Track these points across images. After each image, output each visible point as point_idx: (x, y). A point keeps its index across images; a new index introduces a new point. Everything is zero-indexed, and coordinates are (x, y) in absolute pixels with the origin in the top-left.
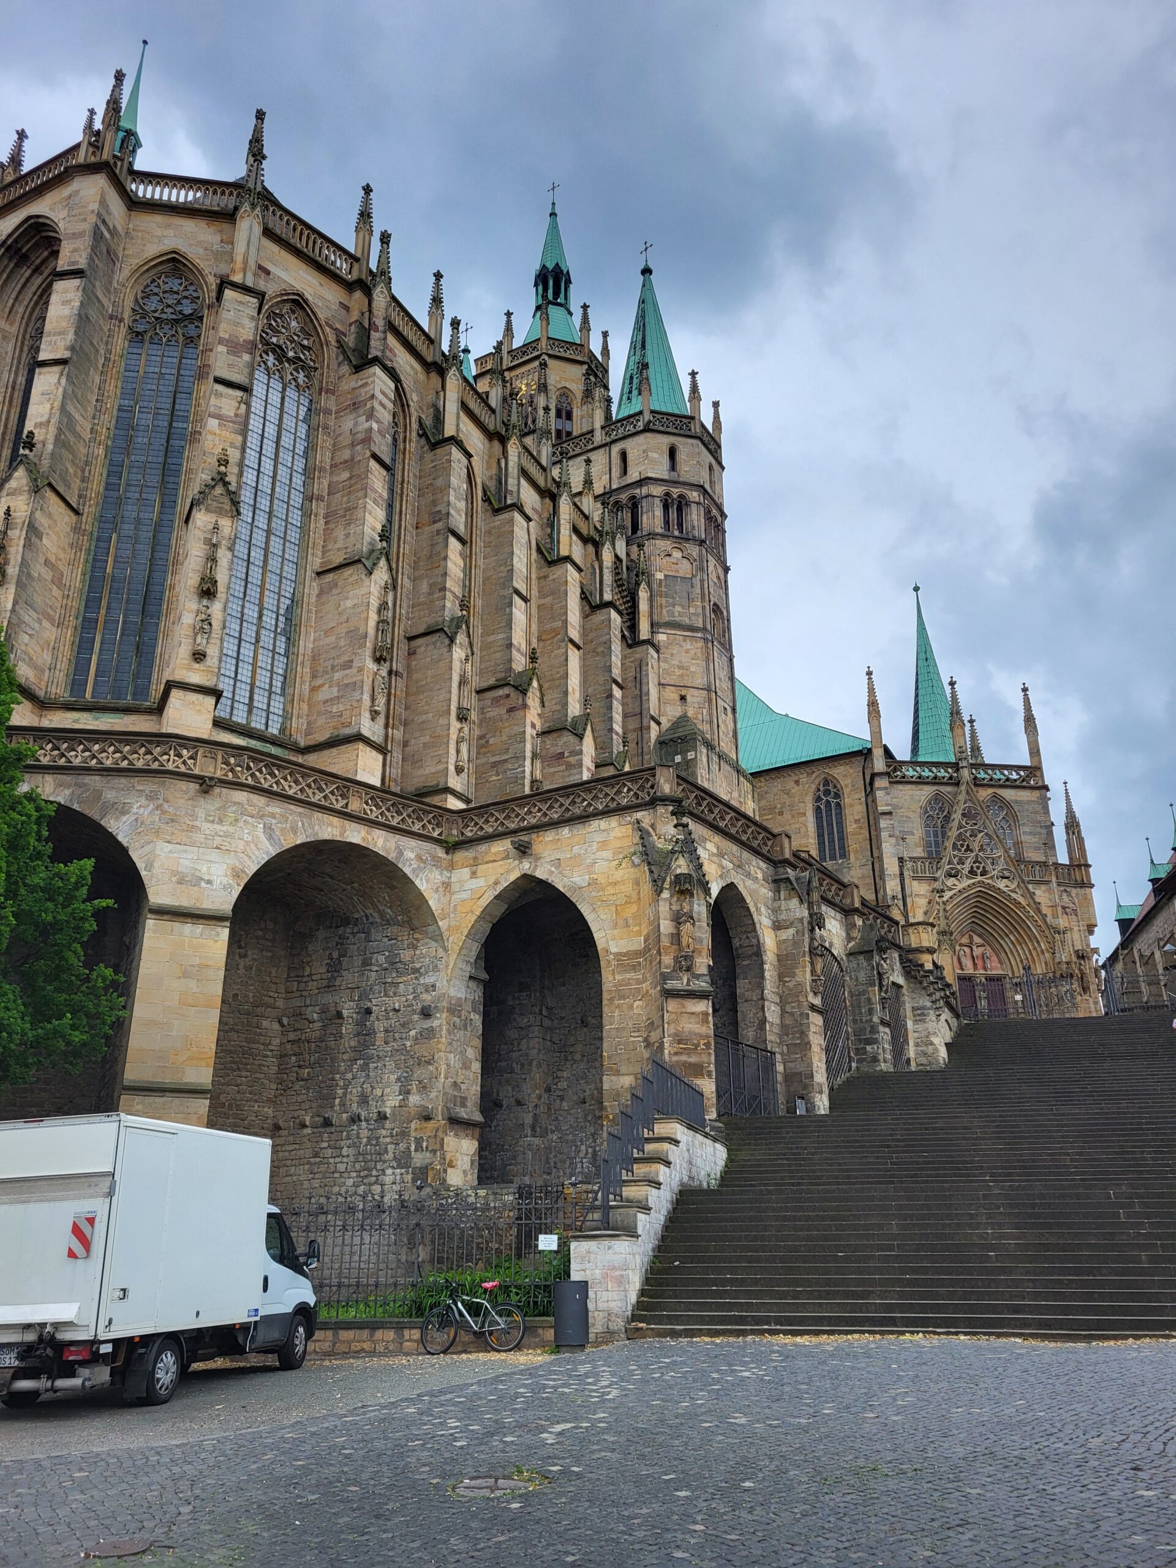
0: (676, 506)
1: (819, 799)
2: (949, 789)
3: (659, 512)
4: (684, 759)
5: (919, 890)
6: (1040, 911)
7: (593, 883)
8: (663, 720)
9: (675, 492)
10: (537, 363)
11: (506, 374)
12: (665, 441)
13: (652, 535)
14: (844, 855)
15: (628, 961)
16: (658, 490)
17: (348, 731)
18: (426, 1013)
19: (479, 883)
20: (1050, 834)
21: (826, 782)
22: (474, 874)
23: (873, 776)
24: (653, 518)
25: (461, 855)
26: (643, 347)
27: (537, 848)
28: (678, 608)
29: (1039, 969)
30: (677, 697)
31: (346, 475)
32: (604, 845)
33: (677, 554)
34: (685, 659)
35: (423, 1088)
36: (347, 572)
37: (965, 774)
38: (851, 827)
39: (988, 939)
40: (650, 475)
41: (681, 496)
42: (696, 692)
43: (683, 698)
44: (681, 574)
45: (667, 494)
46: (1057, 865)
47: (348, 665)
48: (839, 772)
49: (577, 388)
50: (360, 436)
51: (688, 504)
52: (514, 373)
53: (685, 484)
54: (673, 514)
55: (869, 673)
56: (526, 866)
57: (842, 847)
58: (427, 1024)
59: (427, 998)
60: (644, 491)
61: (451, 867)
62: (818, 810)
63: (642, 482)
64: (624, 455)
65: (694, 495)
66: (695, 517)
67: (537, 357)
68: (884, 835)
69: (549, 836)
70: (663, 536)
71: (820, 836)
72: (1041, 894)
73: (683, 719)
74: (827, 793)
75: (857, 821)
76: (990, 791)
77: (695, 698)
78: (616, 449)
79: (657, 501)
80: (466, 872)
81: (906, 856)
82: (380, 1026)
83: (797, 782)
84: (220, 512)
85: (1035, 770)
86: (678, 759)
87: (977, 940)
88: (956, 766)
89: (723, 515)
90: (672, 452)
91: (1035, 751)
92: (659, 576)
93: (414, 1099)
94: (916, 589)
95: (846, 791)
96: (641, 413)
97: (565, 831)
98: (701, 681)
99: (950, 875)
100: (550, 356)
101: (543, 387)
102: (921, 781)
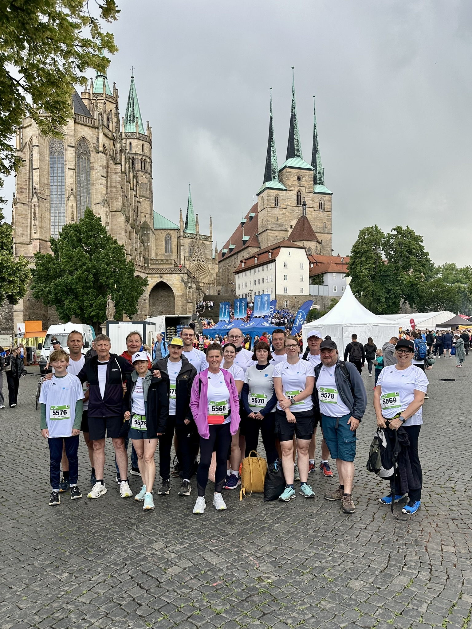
0: (144, 162)
1: (166, 238)
2: (194, 240)
3: (140, 164)
4: (146, 233)
6: (208, 269)
7: (173, 284)
8: (142, 221)
9: (144, 158)
10: (102, 101)
11: (92, 100)
13: (139, 171)
14: (171, 252)
15: (178, 296)
16: (140, 157)
18: (145, 300)
19: (153, 281)
21: (168, 235)
22: (152, 279)
23: (180, 236)
24: (138, 166)
25: (149, 276)
26: (133, 106)
27: (163, 277)
28: (144, 192)
29: (207, 281)
30: (144, 216)
32: (175, 278)
33: (144, 176)
34: (146, 206)
35: (144, 311)
37: (198, 238)
38: (173, 247)
39: (198, 273)
40: (138, 153)
42: (148, 215)
44: (145, 182)
46: (213, 259)
48: (171, 232)
49: (113, 111)
53: (146, 156)
54: (143, 165)
55: (180, 210)
56: (162, 280)
57: (171, 251)
58: (144, 302)
59: (144, 298)
62: (166, 241)
63: (136, 154)
64: (130, 144)
65: (148, 160)
66: (148, 166)
67: (103, 99)
69: (166, 275)
70: (142, 171)
71: (166, 247)
72: (210, 266)
73: (145, 222)
75: (175, 245)
76: (202, 241)
78: (128, 141)
79: (139, 160)
80: (150, 279)
81: (185, 255)
83: (162, 233)
85: (210, 237)
88: (196, 235)
89: (152, 163)
90: (143, 146)
91: (211, 233)
92: (140, 182)
93: (143, 313)
94: (189, 184)
95: (173, 237)
96: (136, 133)
97: (168, 275)
98: (149, 212)
99: (193, 260)
100: (106, 100)
101: (105, 111)
102: (189, 238)
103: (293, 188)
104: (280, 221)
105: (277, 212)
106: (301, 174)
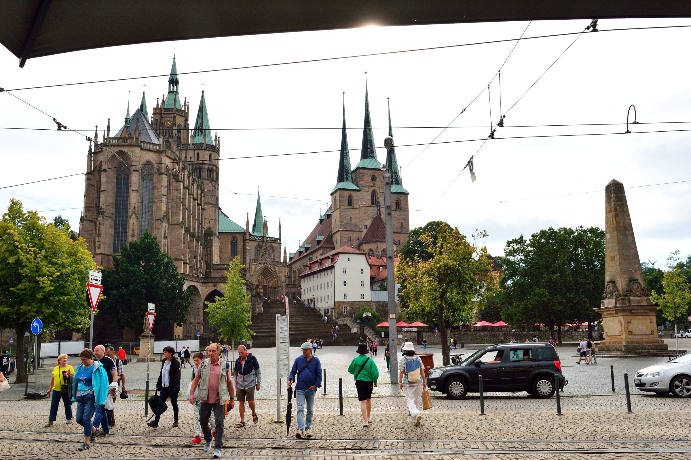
0: (210, 171)
1: (232, 241)
2: (261, 243)
3: (206, 173)
4: (210, 238)
5: (253, 266)
6: (276, 272)
8: (205, 227)
9: (211, 167)
10: (172, 115)
11: (163, 115)
12: (208, 153)
13: (205, 179)
14: (237, 255)
16: (207, 167)
17: (179, 258)
18: (198, 309)
20: (280, 254)
21: (234, 237)
22: (206, 288)
23: (246, 239)
24: (205, 174)
25: (203, 284)
26: (202, 119)
28: (210, 199)
29: (274, 285)
30: (208, 222)
31: (175, 205)
33: (210, 184)
34: (211, 212)
35: (198, 319)
36: (177, 226)
37: (266, 240)
38: (239, 250)
39: (265, 277)
40: (205, 162)
41: (212, 168)
42: (212, 221)
43: (209, 222)
44: (210, 189)
45: (209, 168)
46: (281, 262)
47: (178, 245)
48: (237, 236)
49: (182, 124)
50: (178, 197)
51: (213, 171)
52: (165, 115)
53: (213, 165)
54: (209, 173)
55: (248, 214)
56: (216, 288)
57: (236, 253)
58: (198, 310)
59: (198, 306)
60: (203, 166)
61: (202, 286)
62: (231, 244)
63: (202, 163)
64: (198, 154)
65: (215, 168)
66: (214, 174)
67: (173, 114)
68: (247, 254)
69: (219, 284)
70: (208, 180)
71: (231, 250)
72: (277, 268)
73: (209, 228)
74: (234, 240)
75: (241, 248)
76: (270, 244)
77: (212, 222)
78: (196, 152)
79: (206, 170)
81: (251, 259)
82: (190, 310)
83: (227, 236)
84: (166, 223)
85: (279, 239)
86: (209, 238)
87: (263, 277)
88: (263, 237)
89: (219, 170)
90: (210, 155)
91: (280, 235)
92: (206, 190)
93: (196, 321)
94: (259, 187)
95: (239, 240)
96: (204, 144)
97: (222, 284)
98: (213, 218)
99: (259, 263)
100: (176, 114)
101: (174, 125)
102: (255, 240)
103: (366, 189)
104: (354, 221)
105: (351, 212)
106: (375, 174)
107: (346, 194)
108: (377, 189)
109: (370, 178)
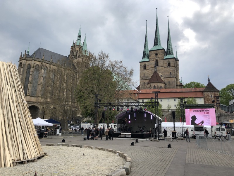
10: (75, 48)
12: (82, 58)
60: (80, 63)
101: (75, 51)
104: (146, 75)
105: (145, 71)
106: (157, 52)
107: (143, 64)
108: (158, 59)
109: (154, 55)
